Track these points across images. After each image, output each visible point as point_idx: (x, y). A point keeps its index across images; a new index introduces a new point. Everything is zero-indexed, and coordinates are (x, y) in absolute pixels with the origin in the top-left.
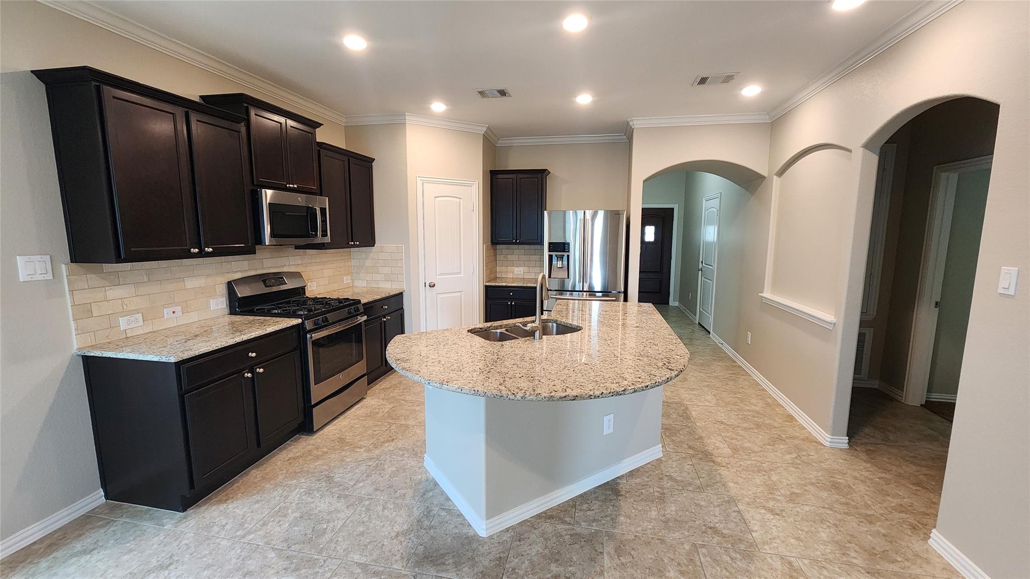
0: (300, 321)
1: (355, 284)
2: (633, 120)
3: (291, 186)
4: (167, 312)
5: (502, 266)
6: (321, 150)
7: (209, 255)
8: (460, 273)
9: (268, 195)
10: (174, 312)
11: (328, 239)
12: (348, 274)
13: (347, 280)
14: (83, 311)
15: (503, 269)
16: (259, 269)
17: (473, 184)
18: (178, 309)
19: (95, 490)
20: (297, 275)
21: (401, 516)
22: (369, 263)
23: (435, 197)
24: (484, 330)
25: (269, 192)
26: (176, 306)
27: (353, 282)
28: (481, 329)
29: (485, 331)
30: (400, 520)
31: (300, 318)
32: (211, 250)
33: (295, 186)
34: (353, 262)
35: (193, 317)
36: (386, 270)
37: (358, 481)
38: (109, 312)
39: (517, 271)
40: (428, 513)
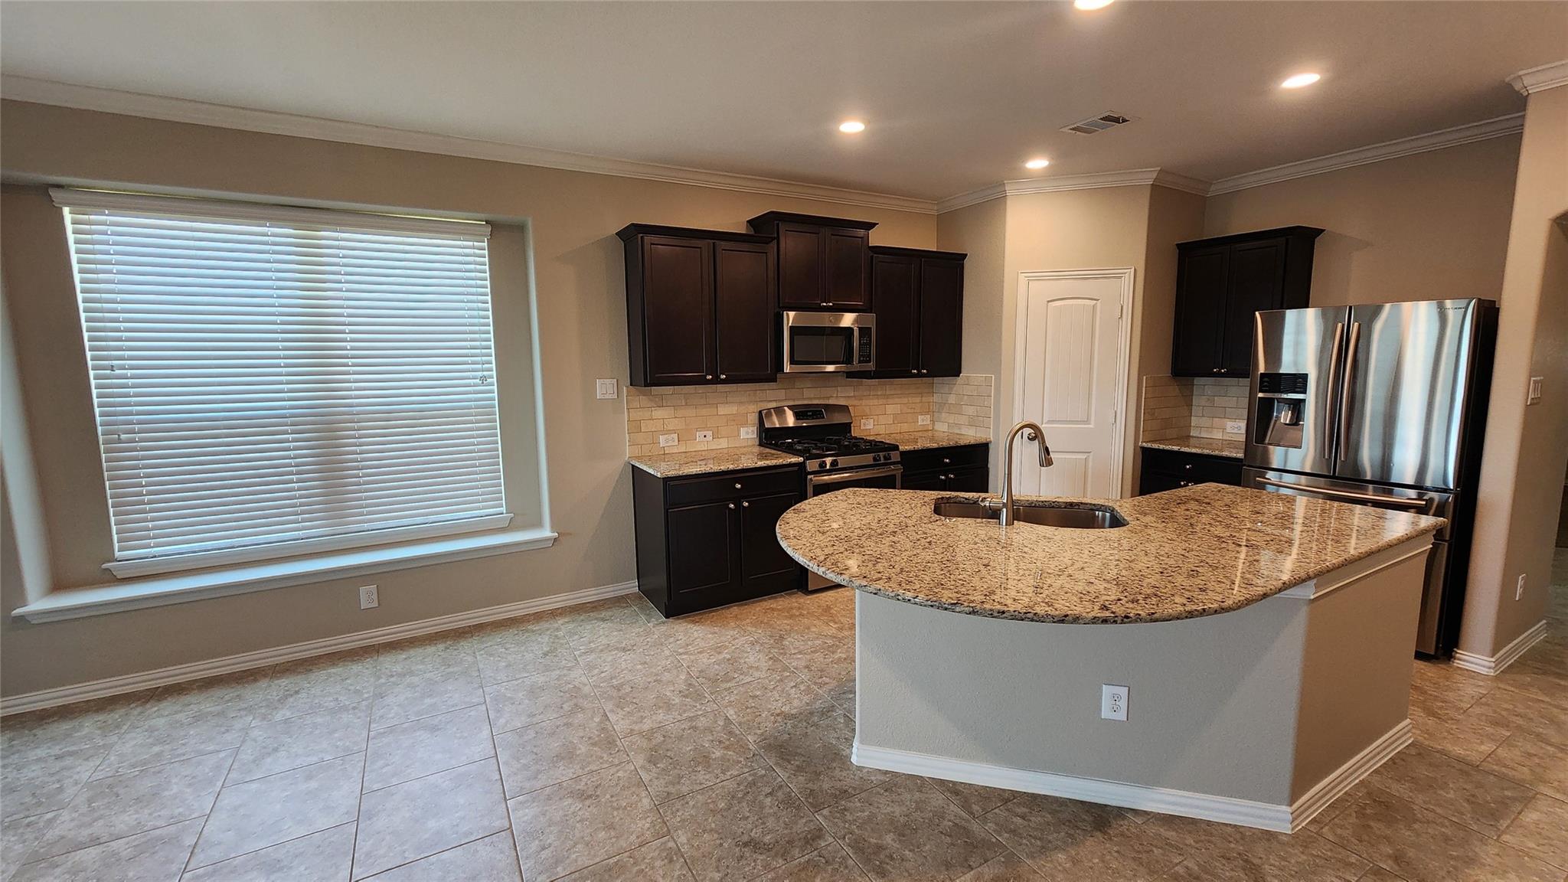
0: (801, 459)
1: (936, 428)
2: (1520, 76)
3: (825, 304)
4: (699, 435)
5: (1203, 416)
6: (875, 255)
7: (723, 382)
8: (1087, 422)
9: (790, 317)
10: (705, 436)
11: (871, 366)
12: (927, 413)
13: (923, 420)
14: (636, 427)
15: (1205, 422)
16: (798, 399)
17: (1125, 273)
18: (709, 434)
19: (632, 580)
20: (844, 409)
21: (801, 701)
22: (952, 399)
23: (1048, 302)
24: (972, 502)
25: (792, 314)
26: (708, 430)
27: (934, 424)
28: (966, 499)
29: (974, 503)
30: (796, 703)
31: (801, 456)
32: (724, 376)
33: (831, 304)
34: (936, 398)
35: (723, 444)
36: (970, 410)
37: (800, 653)
38: (653, 430)
39: (1233, 428)
40: (826, 712)
